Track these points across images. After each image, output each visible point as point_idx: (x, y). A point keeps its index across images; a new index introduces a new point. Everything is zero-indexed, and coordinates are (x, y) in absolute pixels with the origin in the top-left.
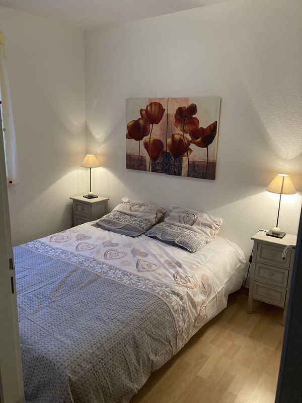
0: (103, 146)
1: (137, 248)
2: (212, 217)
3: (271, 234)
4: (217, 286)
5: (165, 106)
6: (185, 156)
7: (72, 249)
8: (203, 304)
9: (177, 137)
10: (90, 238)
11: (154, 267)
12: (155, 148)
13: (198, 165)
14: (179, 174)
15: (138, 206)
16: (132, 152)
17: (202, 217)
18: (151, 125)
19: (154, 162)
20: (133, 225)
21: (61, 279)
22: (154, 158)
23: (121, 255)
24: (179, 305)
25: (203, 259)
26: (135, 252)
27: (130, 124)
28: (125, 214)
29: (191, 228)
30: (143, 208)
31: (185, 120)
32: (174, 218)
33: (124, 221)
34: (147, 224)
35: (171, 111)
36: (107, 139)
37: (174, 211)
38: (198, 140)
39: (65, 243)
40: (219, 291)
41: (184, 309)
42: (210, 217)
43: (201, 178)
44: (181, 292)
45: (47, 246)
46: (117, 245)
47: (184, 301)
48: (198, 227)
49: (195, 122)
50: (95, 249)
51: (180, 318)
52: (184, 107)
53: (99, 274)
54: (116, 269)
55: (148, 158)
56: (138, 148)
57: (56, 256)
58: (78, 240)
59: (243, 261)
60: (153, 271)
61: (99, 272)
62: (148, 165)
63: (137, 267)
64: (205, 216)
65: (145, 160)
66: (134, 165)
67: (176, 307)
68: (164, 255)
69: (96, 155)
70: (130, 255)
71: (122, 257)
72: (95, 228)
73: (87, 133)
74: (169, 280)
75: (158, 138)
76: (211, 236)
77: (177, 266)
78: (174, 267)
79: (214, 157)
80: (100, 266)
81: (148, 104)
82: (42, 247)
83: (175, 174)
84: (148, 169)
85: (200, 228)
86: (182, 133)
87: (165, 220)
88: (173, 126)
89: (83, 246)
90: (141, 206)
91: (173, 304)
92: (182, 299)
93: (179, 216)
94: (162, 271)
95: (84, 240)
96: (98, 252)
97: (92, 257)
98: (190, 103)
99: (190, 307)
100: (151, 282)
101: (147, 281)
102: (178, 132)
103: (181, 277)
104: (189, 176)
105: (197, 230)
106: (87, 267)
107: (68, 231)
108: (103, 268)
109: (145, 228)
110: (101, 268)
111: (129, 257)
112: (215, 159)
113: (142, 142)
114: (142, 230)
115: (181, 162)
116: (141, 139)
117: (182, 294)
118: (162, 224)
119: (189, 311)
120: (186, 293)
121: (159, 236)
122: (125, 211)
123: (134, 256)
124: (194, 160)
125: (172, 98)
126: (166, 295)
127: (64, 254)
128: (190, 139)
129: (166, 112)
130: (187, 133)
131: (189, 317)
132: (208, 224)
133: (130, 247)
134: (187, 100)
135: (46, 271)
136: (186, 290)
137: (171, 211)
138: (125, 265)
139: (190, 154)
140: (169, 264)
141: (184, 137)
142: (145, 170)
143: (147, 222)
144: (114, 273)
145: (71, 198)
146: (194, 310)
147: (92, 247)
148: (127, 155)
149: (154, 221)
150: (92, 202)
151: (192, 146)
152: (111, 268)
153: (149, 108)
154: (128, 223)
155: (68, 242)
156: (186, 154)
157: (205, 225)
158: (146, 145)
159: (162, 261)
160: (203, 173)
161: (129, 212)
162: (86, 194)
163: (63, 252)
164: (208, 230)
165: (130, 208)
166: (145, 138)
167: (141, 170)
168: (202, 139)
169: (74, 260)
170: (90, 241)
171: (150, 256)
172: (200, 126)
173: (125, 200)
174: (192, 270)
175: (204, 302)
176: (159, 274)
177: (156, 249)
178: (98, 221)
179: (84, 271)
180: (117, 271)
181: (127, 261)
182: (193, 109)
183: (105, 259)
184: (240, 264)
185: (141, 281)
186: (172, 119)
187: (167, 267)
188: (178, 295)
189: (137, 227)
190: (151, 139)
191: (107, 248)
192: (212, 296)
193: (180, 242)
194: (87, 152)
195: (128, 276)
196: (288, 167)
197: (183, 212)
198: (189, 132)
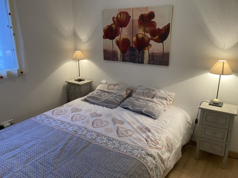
0: (87, 45)
1: (116, 117)
2: (167, 92)
3: (212, 104)
4: (176, 144)
5: (130, 14)
6: (146, 50)
7: (68, 120)
8: (168, 159)
9: (140, 36)
10: (81, 110)
11: (130, 133)
12: (124, 45)
13: (156, 56)
14: (142, 62)
15: (113, 85)
16: (107, 48)
17: (160, 92)
18: (121, 28)
19: (123, 54)
20: (111, 100)
21: (61, 147)
22: (123, 52)
23: (104, 124)
24: (153, 164)
25: (165, 124)
26: (114, 121)
27: (106, 28)
28: (105, 92)
29: (153, 101)
30: (117, 87)
31: (145, 23)
32: (139, 94)
33: (105, 97)
34: (120, 99)
35: (135, 17)
36: (89, 39)
37: (139, 88)
38: (156, 37)
39: (63, 115)
40: (177, 147)
41: (157, 166)
42: (165, 92)
43: (159, 65)
44: (153, 154)
45: (50, 118)
46: (101, 115)
47: (156, 160)
48: (157, 99)
49: (154, 24)
50: (85, 120)
51: (154, 174)
52: (145, 14)
53: (90, 141)
54: (102, 136)
55: (119, 52)
56: (112, 45)
57: (57, 126)
58: (73, 112)
59: (190, 123)
60: (130, 136)
61: (89, 139)
62: (119, 57)
63: (117, 133)
64: (162, 91)
65: (117, 54)
66: (109, 57)
67: (151, 166)
68: (136, 122)
69: (82, 51)
70: (111, 123)
71: (106, 125)
72: (84, 103)
73: (75, 36)
74: (143, 144)
75: (126, 37)
76: (167, 106)
77: (147, 131)
78: (145, 132)
79: (168, 50)
80: (90, 134)
81: (118, 13)
82: (47, 119)
83: (139, 62)
84: (119, 59)
85: (159, 100)
86: (143, 33)
87: (133, 95)
88: (137, 28)
89: (77, 117)
90: (115, 85)
91: (149, 164)
92: (154, 159)
93: (143, 92)
94: (136, 135)
95: (77, 112)
96: (88, 122)
97: (83, 126)
98: (149, 11)
99: (160, 164)
100: (130, 146)
101: (127, 145)
102: (141, 32)
103: (151, 140)
104: (149, 63)
105: (157, 101)
106: (80, 135)
107: (65, 106)
108: (93, 135)
109: (119, 101)
110: (91, 135)
111: (111, 125)
112: (169, 51)
113: (114, 41)
114: (117, 103)
115: (143, 54)
116: (114, 38)
117: (155, 155)
118: (131, 98)
119: (160, 167)
120: (157, 154)
121: (130, 108)
122: (104, 90)
123: (114, 124)
124: (153, 52)
125: (136, 8)
126: (143, 157)
127: (62, 125)
128: (150, 37)
129: (131, 18)
130: (147, 33)
131: (160, 171)
132: (164, 97)
133: (110, 117)
134: (147, 8)
135: (49, 140)
136: (157, 151)
137: (137, 89)
138: (109, 132)
139: (150, 47)
140: (141, 129)
141: (145, 36)
142: (117, 60)
143: (120, 97)
144: (101, 140)
145: (66, 82)
146: (163, 166)
147: (83, 117)
148: (104, 50)
149: (125, 96)
150: (81, 84)
151: (152, 42)
152: (98, 135)
153: (119, 16)
154: (106, 98)
155: (65, 115)
156: (147, 48)
157: (162, 98)
158: (118, 43)
159: (135, 127)
160: (160, 61)
161: (107, 90)
162: (77, 78)
163: (62, 122)
164: (165, 102)
165: (108, 87)
166: (116, 38)
167: (114, 60)
168: (159, 37)
169: (70, 129)
170: (81, 113)
171: (125, 124)
172: (157, 27)
173: (104, 81)
174: (159, 134)
175: (169, 158)
176: (135, 139)
177: (129, 117)
178: (86, 97)
179: (79, 139)
180: (103, 137)
181: (109, 128)
182: (152, 15)
183: (93, 127)
184: (188, 125)
185: (122, 146)
186: (137, 23)
187: (140, 132)
188: (151, 156)
189: (113, 101)
190: (121, 38)
191: (94, 118)
192: (174, 152)
193: (146, 112)
194: (76, 49)
195: (111, 141)
196: (225, 55)
197: (146, 89)
198: (149, 32)
